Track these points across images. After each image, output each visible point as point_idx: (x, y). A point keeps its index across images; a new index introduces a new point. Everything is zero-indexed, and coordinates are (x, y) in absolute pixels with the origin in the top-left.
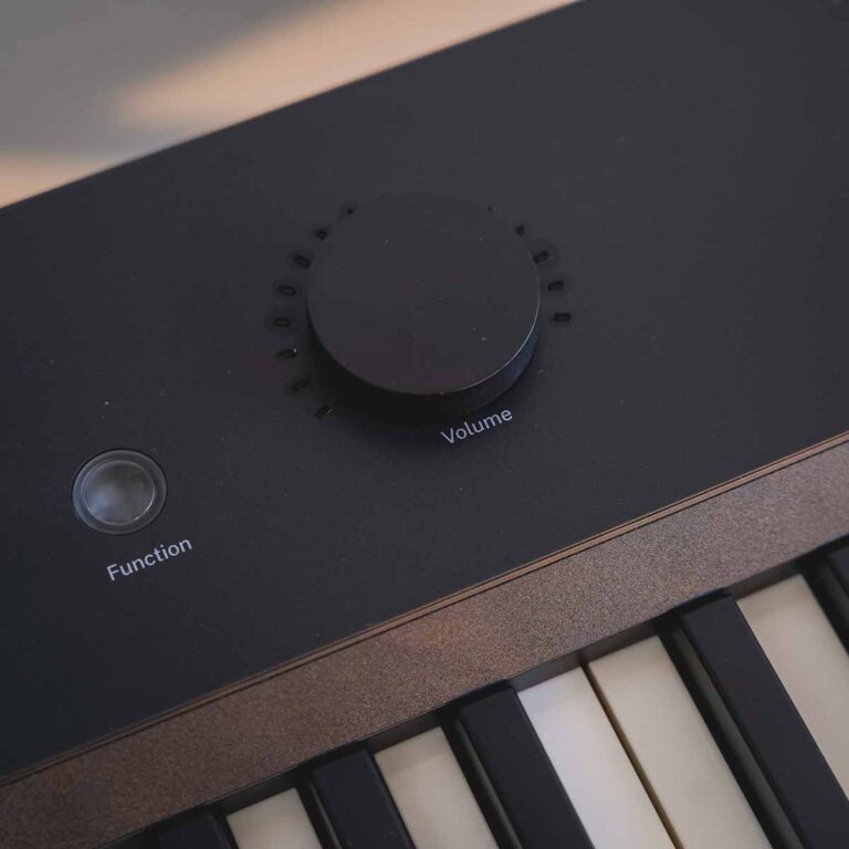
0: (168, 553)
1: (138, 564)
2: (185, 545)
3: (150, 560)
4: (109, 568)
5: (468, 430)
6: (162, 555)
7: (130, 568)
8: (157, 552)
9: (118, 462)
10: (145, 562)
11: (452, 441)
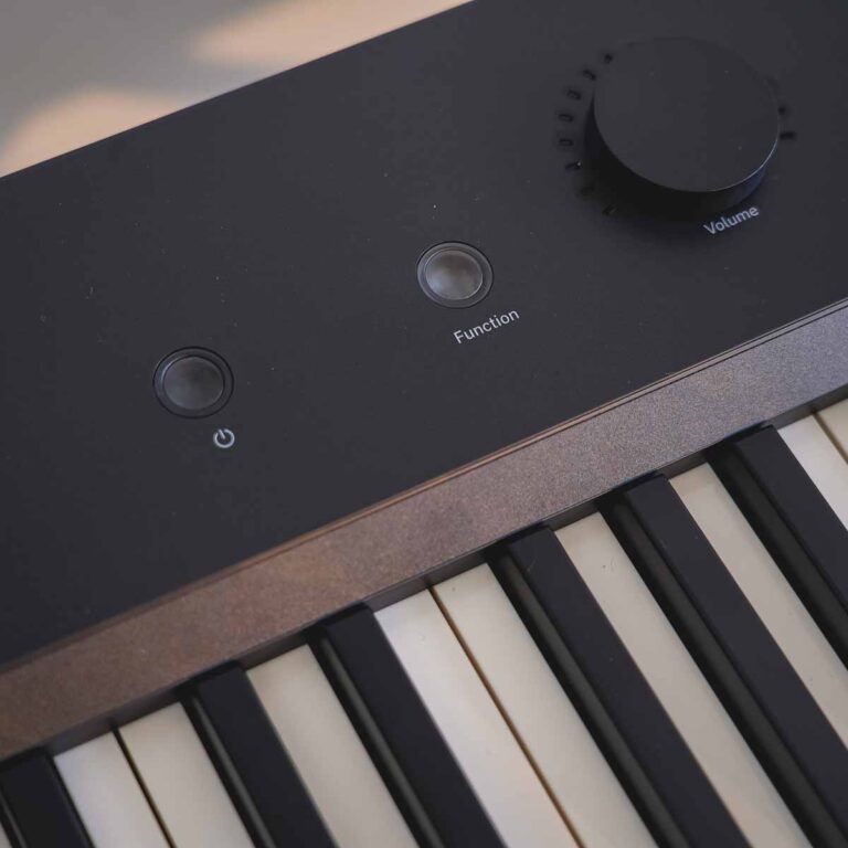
0: (501, 321)
1: (478, 330)
2: (513, 315)
3: (487, 327)
4: (455, 334)
5: (725, 224)
6: (496, 323)
7: (472, 334)
8: (492, 321)
9: (448, 252)
10: (483, 329)
11: (713, 232)
